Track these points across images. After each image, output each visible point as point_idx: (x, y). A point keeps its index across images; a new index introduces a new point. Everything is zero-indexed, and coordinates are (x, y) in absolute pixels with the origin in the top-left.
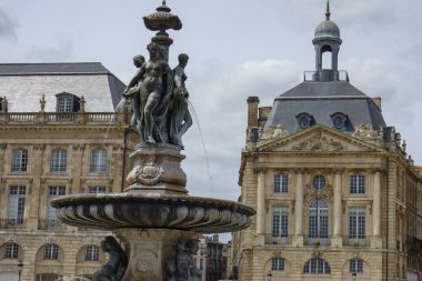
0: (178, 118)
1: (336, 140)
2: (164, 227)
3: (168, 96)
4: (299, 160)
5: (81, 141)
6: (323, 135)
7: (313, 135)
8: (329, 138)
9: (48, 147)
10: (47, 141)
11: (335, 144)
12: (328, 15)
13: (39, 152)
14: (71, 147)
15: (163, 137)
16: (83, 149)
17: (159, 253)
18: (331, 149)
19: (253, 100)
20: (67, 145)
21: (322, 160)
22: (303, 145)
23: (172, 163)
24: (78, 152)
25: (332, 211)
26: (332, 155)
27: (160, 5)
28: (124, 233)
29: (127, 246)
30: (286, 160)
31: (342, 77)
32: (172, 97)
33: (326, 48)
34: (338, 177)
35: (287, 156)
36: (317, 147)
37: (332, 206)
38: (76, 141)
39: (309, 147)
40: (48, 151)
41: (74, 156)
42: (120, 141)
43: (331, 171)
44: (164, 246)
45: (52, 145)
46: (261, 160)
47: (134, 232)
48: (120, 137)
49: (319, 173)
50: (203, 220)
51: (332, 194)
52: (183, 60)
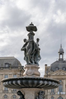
0: (37, 57)
1: (64, 73)
2: (35, 87)
3: (34, 50)
4: (56, 77)
5: (11, 73)
6: (61, 72)
7: (59, 71)
8: (62, 72)
9: (4, 75)
10: (3, 73)
11: (63, 73)
12: (61, 47)
13: (2, 76)
14: (9, 74)
15: (33, 62)
16: (11, 75)
17: (34, 95)
18: (63, 74)
19: (46, 65)
20: (8, 74)
21: (61, 77)
22: (57, 74)
23: (36, 69)
24: (10, 76)
25: (63, 87)
26: (63, 76)
27: (31, 23)
28: (24, 89)
29: (24, 93)
30: (54, 77)
31: (64, 60)
32: (36, 50)
33: (61, 54)
34: (64, 80)
35: (54, 76)
36: (60, 74)
37: (63, 86)
38: (10, 73)
39: (58, 74)
40: (4, 76)
41: (9, 76)
42: (19, 73)
43: (63, 79)
44: (35, 93)
45: (4, 74)
46: (49, 77)
47: (26, 89)
48: (19, 72)
49: (60, 79)
50: (47, 85)
51: (63, 84)
52: (38, 40)
